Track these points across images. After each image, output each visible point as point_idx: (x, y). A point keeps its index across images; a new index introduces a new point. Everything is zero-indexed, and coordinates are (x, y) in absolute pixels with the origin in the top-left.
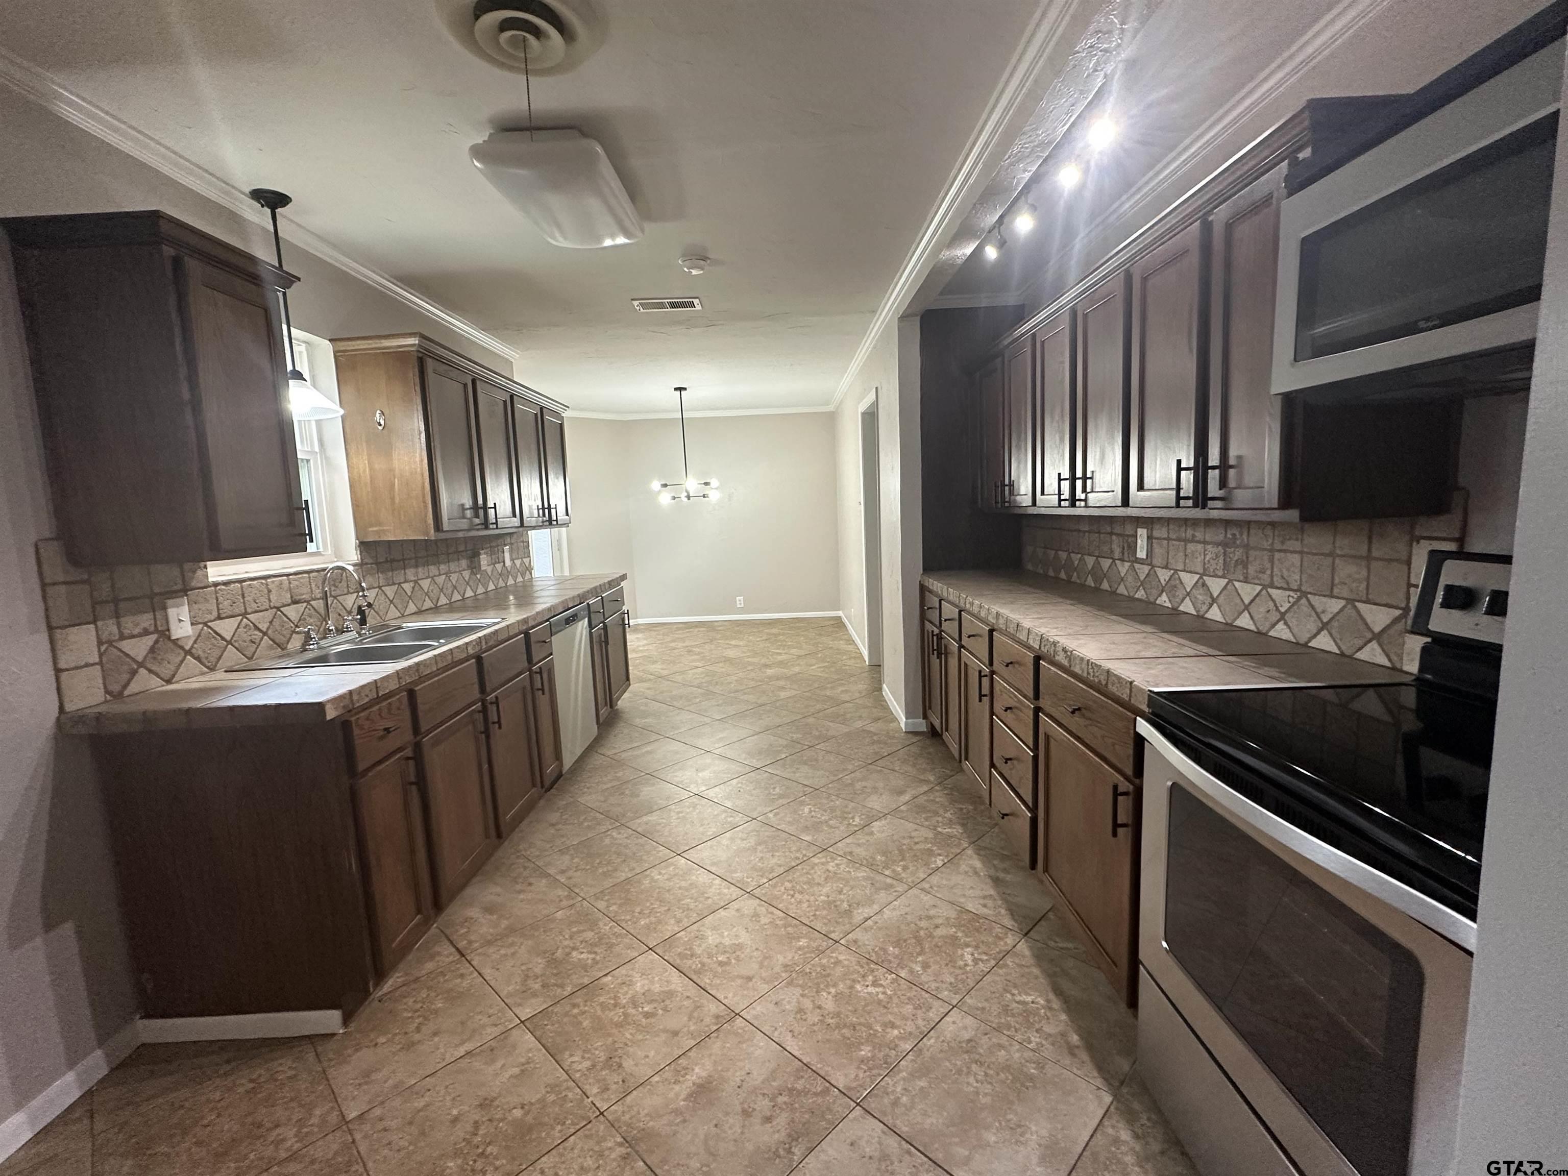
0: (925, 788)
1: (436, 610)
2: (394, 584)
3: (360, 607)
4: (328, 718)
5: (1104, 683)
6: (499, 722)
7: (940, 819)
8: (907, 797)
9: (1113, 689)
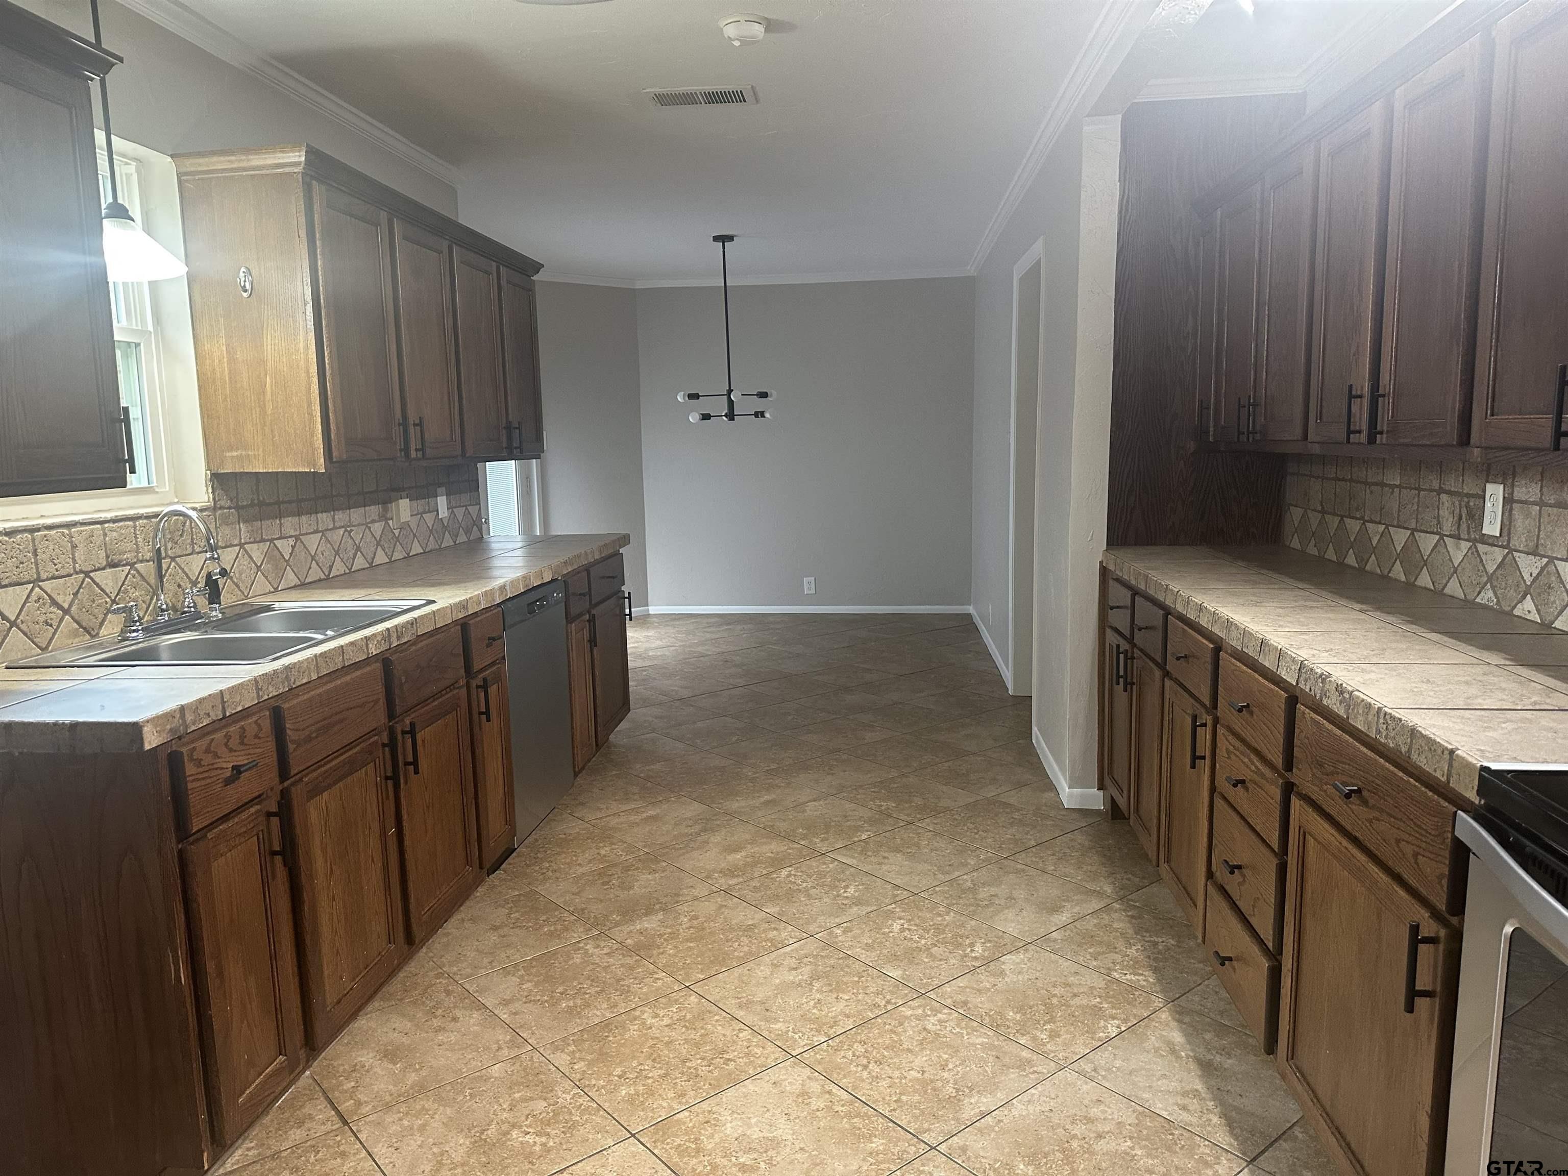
0: (1095, 904)
1: (327, 582)
2: (263, 540)
3: (209, 575)
4: (147, 747)
5: (1404, 749)
6: (415, 763)
7: (1118, 958)
8: (1063, 918)
9: (1422, 761)
